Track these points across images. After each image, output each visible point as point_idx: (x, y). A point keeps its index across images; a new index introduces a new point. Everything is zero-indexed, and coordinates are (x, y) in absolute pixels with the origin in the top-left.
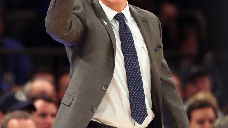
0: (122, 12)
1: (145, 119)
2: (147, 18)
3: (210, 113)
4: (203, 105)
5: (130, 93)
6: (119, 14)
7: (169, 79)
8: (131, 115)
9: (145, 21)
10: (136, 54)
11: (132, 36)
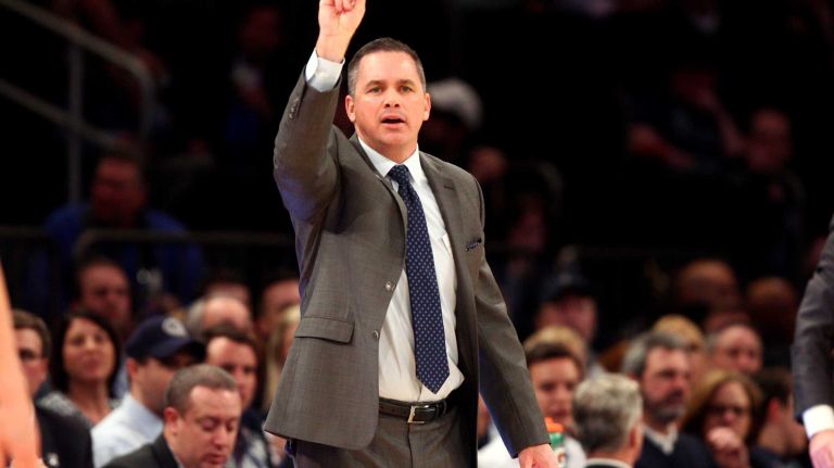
0: (406, 163)
1: (443, 382)
2: (455, 181)
3: (568, 369)
4: (556, 352)
5: (416, 336)
6: (399, 167)
7: (497, 306)
8: (417, 373)
9: (451, 186)
10: (432, 257)
11: (424, 219)
